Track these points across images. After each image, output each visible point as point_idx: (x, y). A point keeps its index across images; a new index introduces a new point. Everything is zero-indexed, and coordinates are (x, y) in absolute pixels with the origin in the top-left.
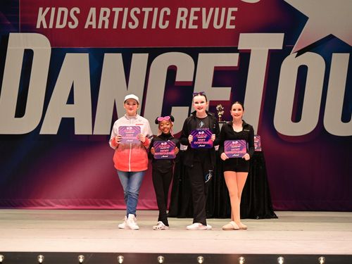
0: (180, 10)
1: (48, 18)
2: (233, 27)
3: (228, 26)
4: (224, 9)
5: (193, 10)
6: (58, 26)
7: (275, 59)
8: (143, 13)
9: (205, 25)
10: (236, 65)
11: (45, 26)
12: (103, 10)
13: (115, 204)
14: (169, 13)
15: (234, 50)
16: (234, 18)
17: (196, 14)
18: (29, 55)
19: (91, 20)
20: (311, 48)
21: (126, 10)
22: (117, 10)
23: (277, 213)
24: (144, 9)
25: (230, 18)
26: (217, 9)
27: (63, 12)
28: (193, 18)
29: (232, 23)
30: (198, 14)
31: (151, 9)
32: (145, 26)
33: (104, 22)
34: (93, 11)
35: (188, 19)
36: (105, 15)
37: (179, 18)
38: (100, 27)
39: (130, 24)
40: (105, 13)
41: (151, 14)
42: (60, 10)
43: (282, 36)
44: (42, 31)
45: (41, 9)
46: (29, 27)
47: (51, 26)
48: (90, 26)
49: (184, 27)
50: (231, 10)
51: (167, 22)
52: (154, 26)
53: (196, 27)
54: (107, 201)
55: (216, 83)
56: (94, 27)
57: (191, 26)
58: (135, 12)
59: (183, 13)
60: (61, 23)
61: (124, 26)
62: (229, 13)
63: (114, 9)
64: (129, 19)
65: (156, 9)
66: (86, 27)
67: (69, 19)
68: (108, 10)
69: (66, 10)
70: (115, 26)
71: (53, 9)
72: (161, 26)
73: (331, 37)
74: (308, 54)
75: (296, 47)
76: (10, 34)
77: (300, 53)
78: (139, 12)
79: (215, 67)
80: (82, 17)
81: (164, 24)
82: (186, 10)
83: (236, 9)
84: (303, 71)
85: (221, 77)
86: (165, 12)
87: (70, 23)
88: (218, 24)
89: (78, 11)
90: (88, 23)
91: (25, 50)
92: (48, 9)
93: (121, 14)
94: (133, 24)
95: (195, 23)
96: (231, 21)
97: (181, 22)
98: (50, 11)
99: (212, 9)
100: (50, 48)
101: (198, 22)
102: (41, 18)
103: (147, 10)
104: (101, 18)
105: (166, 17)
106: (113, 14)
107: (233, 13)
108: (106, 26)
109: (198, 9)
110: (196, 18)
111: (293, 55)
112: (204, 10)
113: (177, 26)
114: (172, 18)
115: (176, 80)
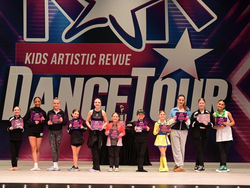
0: (101, 55)
1: (31, 58)
2: (129, 64)
3: (126, 64)
4: (124, 55)
5: (108, 55)
6: (36, 63)
7: (151, 81)
8: (82, 56)
9: (114, 63)
10: (130, 84)
11: (29, 63)
12: (60, 54)
13: (66, 157)
14: (95, 57)
15: (129, 76)
16: (129, 60)
17: (109, 57)
18: (20, 78)
19: (54, 60)
20: (170, 76)
21: (73, 54)
22: (68, 55)
23: (152, 163)
24: (82, 55)
25: (127, 59)
26: (121, 55)
27: (39, 56)
28: (108, 59)
29: (128, 62)
30: (111, 57)
31: (86, 54)
32: (82, 63)
33: (61, 61)
34: (55, 55)
35: (105, 60)
36: (61, 57)
37: (100, 59)
38: (59, 63)
39: (75, 62)
40: (61, 56)
41: (86, 57)
42: (38, 54)
43: (154, 69)
44: (27, 65)
45: (27, 54)
46: (21, 63)
47: (32, 63)
48: (54, 63)
49: (103, 64)
50: (128, 55)
51: (94, 61)
52: (87, 64)
53: (109, 64)
54: (62, 156)
55: (120, 94)
56: (56, 63)
57: (107, 64)
58: (77, 56)
59: (102, 56)
60: (38, 61)
61: (71, 63)
62: (127, 57)
63: (66, 54)
64: (74, 59)
65: (88, 55)
66: (51, 63)
67: (42, 59)
68: (63, 55)
69: (40, 54)
70: (67, 63)
71: (34, 54)
72: (91, 63)
73: (180, 70)
74: (168, 79)
75: (162, 75)
76: (11, 67)
77: (164, 78)
78: (79, 56)
79: (119, 85)
80: (49, 58)
81: (92, 62)
82: (104, 55)
83: (130, 55)
84: (165, 88)
85: (122, 90)
86: (93, 56)
87: (43, 61)
88: (121, 62)
89: (47, 55)
90: (52, 61)
91: (19, 75)
92: (31, 54)
93: (70, 57)
94: (76, 62)
95: (109, 62)
96: (128, 61)
97: (102, 61)
98: (32, 55)
99: (118, 55)
100: (32, 74)
101: (111, 62)
102: (27, 58)
103: (84, 55)
104: (59, 59)
105: (94, 59)
106: (65, 57)
107: (129, 57)
108: (62, 63)
109: (111, 55)
110: (109, 59)
111: (160, 79)
112: (114, 55)
113: (100, 64)
114: (97, 59)
115: (99, 92)
